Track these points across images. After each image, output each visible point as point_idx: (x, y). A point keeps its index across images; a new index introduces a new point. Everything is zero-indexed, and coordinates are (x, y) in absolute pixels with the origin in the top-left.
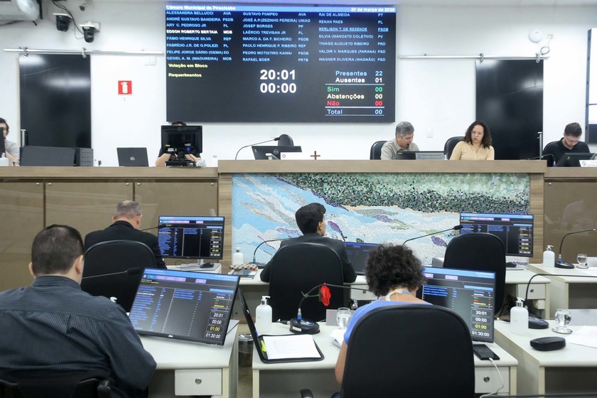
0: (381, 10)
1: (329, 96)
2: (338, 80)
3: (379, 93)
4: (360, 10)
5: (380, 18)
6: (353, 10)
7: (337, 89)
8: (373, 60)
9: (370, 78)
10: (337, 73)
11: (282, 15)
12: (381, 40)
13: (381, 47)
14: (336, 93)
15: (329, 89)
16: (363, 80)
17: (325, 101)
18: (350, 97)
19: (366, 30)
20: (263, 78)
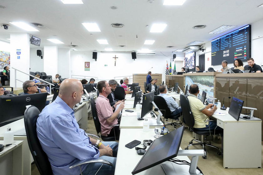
0: (245, 27)
1: (235, 55)
2: (236, 51)
3: (245, 52)
4: (241, 29)
5: (245, 30)
6: (240, 30)
7: (236, 53)
8: (244, 43)
9: (243, 49)
10: (236, 48)
11: (227, 36)
12: (246, 36)
13: (245, 38)
14: (236, 54)
15: (235, 54)
16: (242, 49)
17: (234, 57)
18: (239, 55)
19: (242, 34)
20: (224, 53)
